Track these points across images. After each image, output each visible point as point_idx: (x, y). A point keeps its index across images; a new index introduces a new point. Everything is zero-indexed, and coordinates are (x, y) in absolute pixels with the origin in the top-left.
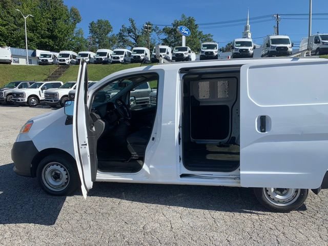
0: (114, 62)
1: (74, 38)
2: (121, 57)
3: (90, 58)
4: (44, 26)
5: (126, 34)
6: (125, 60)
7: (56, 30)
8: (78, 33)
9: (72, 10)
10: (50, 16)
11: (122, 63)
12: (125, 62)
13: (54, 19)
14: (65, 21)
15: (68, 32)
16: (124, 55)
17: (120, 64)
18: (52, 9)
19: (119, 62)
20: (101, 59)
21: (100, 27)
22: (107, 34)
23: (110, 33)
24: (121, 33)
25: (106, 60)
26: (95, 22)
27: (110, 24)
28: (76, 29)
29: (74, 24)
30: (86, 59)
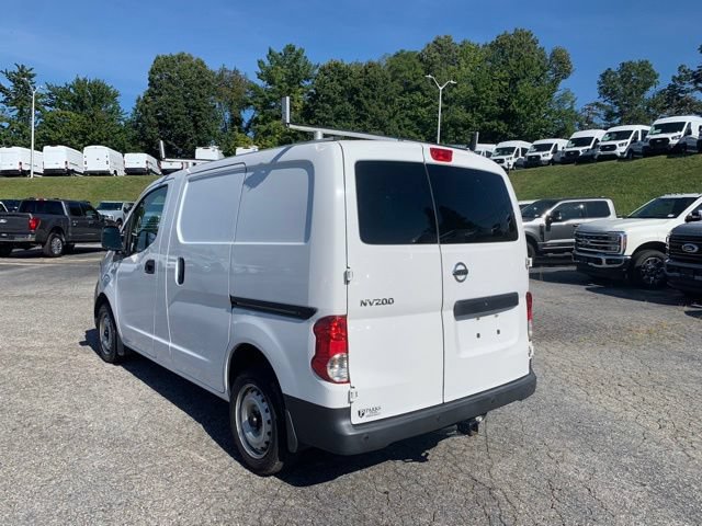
0: (602, 158)
1: (549, 113)
2: (621, 145)
3: (555, 152)
4: (493, 96)
5: (688, 86)
6: (630, 151)
7: (515, 102)
8: (561, 101)
9: (554, 55)
10: (507, 75)
11: (621, 159)
12: (631, 154)
13: (514, 81)
14: (538, 79)
15: (537, 103)
16: (629, 141)
17: (615, 162)
18: (512, 61)
19: (614, 157)
20: (578, 152)
21: (625, 79)
22: (642, 93)
23: (652, 88)
24: (674, 86)
25: (589, 154)
26: (614, 70)
27: (653, 67)
28: (557, 94)
29: (555, 83)
30: (547, 156)
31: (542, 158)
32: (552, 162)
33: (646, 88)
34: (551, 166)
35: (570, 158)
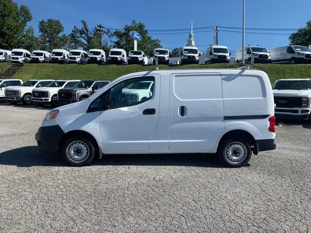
0: (70, 62)
1: (24, 36)
2: (78, 58)
3: (45, 57)
5: (78, 35)
6: (81, 60)
7: (5, 28)
8: (29, 31)
11: (78, 63)
12: (82, 62)
13: (3, 16)
14: (15, 19)
15: (17, 30)
16: (80, 56)
17: (77, 64)
19: (75, 62)
20: (58, 59)
21: (50, 26)
22: (58, 34)
23: (61, 32)
24: (73, 34)
25: (63, 60)
26: (45, 21)
27: (61, 24)
28: (26, 28)
29: (24, 22)
30: (41, 59)
31: (40, 59)
32: (44, 62)
33: (59, 32)
34: (44, 64)
35: (54, 61)
